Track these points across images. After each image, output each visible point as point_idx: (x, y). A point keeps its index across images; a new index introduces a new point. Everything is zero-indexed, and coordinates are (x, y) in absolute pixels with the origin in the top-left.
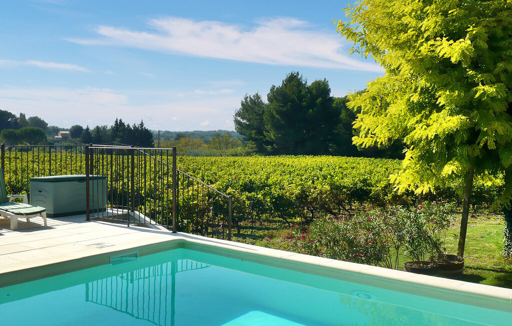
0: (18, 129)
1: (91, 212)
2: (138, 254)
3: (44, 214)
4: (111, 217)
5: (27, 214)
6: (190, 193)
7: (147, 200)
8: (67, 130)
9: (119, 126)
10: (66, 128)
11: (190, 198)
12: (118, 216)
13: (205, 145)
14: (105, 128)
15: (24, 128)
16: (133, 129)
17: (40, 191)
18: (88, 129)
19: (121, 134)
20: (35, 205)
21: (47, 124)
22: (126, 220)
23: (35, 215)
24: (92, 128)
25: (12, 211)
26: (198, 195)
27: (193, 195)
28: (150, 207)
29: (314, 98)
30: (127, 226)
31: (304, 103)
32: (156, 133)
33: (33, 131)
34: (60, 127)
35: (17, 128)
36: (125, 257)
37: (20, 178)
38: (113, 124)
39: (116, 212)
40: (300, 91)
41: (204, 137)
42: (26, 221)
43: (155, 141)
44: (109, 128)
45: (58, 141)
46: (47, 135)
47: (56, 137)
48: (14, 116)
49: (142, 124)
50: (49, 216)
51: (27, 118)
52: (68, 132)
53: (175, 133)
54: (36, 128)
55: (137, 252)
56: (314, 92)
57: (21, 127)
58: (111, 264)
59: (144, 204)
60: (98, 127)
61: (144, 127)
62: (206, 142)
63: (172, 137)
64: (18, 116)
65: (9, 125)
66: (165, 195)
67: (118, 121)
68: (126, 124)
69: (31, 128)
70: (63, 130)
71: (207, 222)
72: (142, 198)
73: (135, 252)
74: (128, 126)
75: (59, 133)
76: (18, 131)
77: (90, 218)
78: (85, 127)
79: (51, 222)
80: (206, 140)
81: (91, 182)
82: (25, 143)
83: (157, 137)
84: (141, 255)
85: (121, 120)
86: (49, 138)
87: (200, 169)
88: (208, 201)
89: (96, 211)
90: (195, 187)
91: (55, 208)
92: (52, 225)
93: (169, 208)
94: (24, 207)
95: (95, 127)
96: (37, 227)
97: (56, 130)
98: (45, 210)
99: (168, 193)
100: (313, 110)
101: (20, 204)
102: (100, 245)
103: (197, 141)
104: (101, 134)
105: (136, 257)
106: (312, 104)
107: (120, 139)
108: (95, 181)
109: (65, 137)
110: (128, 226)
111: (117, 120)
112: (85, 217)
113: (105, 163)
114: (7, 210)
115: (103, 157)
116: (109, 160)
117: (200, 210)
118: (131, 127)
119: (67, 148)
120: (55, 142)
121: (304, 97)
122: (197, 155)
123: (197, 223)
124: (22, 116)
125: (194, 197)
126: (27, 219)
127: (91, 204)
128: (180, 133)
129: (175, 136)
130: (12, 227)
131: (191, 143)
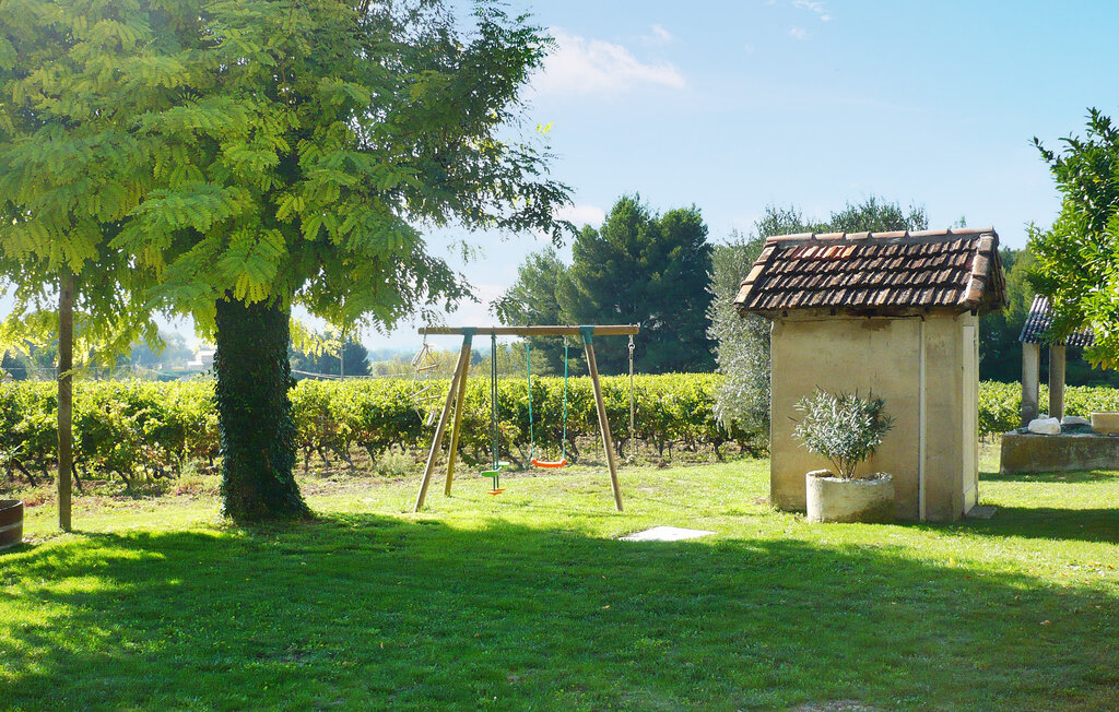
29: (665, 247)
31: (643, 260)
40: (635, 234)
56: (666, 233)
100: (661, 275)
106: (660, 260)
121: (643, 245)
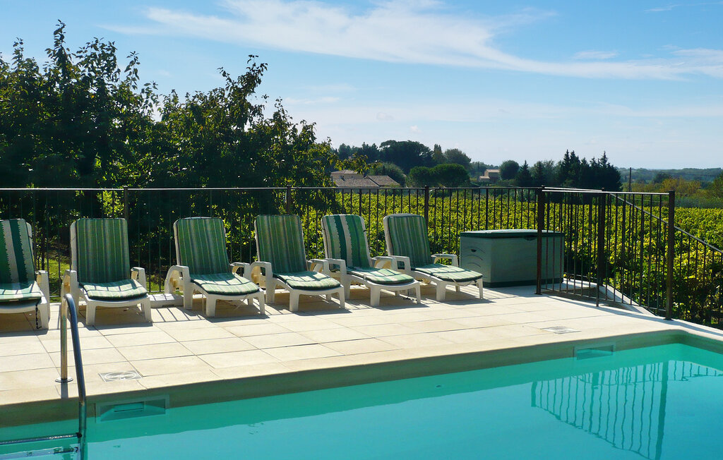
0: (432, 167)
1: (543, 282)
2: (614, 348)
3: (480, 281)
4: (571, 291)
5: (458, 281)
6: (685, 262)
7: (618, 270)
8: (496, 168)
9: (571, 161)
10: (495, 165)
11: (684, 270)
12: (582, 290)
13: (703, 191)
14: (549, 164)
15: (439, 166)
16: (590, 165)
17: (474, 251)
18: (526, 166)
19: (573, 173)
20: (468, 269)
21: (470, 160)
22: (594, 297)
23: (469, 282)
24: (531, 165)
25: (439, 275)
26: (696, 266)
27: (689, 265)
28: (622, 281)
30: (595, 305)
32: (624, 172)
33: (451, 170)
34: (487, 163)
35: (430, 165)
36: (596, 349)
37: (439, 232)
38: (562, 158)
39: (580, 285)
41: (700, 179)
42: (455, 290)
43: (624, 184)
44: (555, 164)
45: (484, 183)
46: (469, 174)
47: (482, 177)
48: (427, 149)
49: (604, 159)
50: (486, 285)
51: (444, 150)
52: (497, 171)
53: (655, 171)
54: (456, 165)
55: (614, 344)
57: (435, 163)
58: (575, 358)
59: (613, 277)
60: (539, 163)
61: (607, 163)
62: (704, 186)
63: (649, 178)
64: (432, 149)
65: (420, 161)
66: (645, 264)
67: (570, 154)
68: (580, 159)
69: (450, 165)
70: (492, 167)
71: (710, 308)
72: (611, 267)
73: (610, 344)
74: (584, 161)
75: (485, 172)
76: (432, 169)
77: (542, 290)
78: (521, 164)
79: (488, 293)
80: (703, 183)
81: (544, 240)
82: (441, 185)
83: (626, 178)
84: (619, 349)
85: (573, 154)
86: (473, 179)
87: (697, 227)
88: (713, 275)
89: (550, 281)
90: (693, 254)
91: (493, 275)
92: (490, 297)
93: (651, 284)
94: (455, 272)
95: (536, 163)
96: (468, 300)
97: (482, 168)
98: (482, 276)
99: (649, 261)
101: (448, 266)
102: (559, 329)
103: (690, 183)
104: (544, 173)
105: (612, 351)
107: (571, 181)
108: (551, 239)
109: (493, 178)
110: (597, 306)
111: (568, 153)
112: (534, 288)
113: (551, 215)
114: (431, 274)
115: (548, 206)
116: (557, 211)
117: (699, 290)
118: (588, 162)
119: (496, 193)
120: (480, 184)
122: (690, 206)
123: (694, 309)
124: (438, 148)
125: (689, 270)
126: (457, 288)
127: (543, 271)
128: (661, 171)
129: (654, 176)
130: (438, 297)
131: (680, 187)
